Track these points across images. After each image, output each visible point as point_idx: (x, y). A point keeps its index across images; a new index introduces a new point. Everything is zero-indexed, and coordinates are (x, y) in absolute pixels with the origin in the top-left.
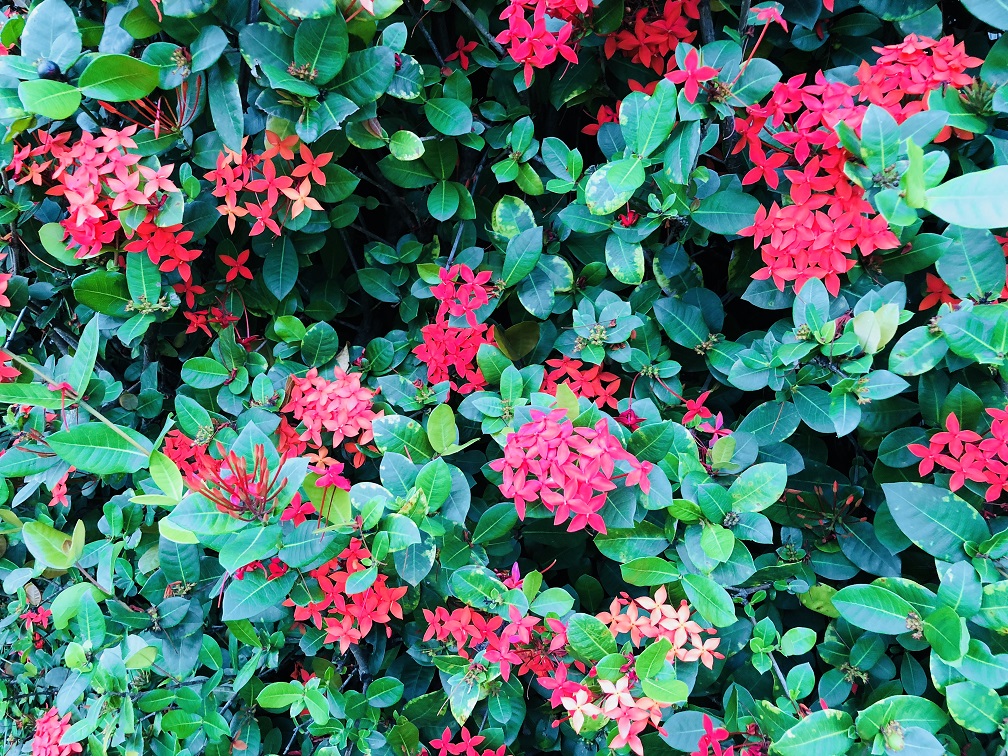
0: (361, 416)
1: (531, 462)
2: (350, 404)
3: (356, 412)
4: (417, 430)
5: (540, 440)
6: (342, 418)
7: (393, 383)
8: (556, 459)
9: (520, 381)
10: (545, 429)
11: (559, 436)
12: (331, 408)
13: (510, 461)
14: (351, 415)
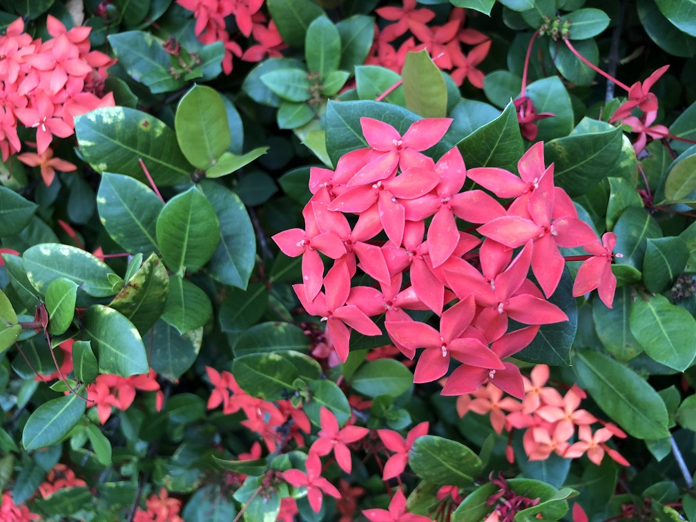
0: (75, 102)
1: (364, 249)
2: (56, 83)
3: (65, 95)
4: (159, 132)
5: (386, 198)
6: (44, 106)
7: (135, 44)
8: (424, 247)
9: (337, 41)
10: (397, 170)
11: (434, 192)
12: (26, 88)
13: (317, 242)
14: (58, 101)
